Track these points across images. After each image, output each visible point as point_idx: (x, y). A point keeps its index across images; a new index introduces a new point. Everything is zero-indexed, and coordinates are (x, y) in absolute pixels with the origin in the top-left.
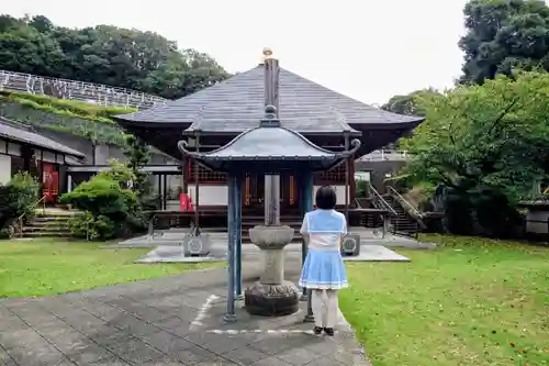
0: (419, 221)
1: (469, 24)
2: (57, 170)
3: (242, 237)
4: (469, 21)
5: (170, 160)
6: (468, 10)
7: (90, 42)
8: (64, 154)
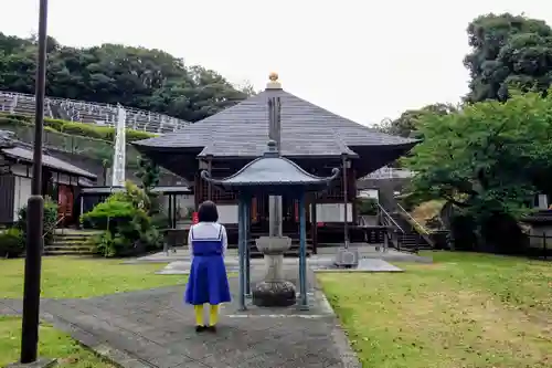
0: (426, 238)
1: (473, 42)
2: (72, 191)
3: (251, 253)
4: (473, 39)
5: (179, 180)
6: (471, 29)
7: (97, 61)
8: (77, 176)
